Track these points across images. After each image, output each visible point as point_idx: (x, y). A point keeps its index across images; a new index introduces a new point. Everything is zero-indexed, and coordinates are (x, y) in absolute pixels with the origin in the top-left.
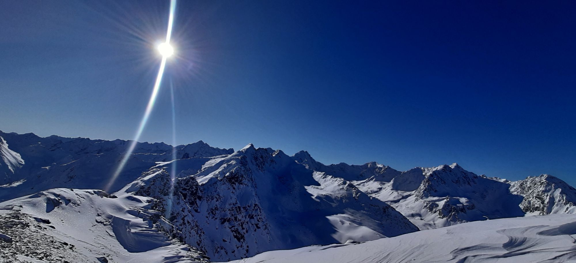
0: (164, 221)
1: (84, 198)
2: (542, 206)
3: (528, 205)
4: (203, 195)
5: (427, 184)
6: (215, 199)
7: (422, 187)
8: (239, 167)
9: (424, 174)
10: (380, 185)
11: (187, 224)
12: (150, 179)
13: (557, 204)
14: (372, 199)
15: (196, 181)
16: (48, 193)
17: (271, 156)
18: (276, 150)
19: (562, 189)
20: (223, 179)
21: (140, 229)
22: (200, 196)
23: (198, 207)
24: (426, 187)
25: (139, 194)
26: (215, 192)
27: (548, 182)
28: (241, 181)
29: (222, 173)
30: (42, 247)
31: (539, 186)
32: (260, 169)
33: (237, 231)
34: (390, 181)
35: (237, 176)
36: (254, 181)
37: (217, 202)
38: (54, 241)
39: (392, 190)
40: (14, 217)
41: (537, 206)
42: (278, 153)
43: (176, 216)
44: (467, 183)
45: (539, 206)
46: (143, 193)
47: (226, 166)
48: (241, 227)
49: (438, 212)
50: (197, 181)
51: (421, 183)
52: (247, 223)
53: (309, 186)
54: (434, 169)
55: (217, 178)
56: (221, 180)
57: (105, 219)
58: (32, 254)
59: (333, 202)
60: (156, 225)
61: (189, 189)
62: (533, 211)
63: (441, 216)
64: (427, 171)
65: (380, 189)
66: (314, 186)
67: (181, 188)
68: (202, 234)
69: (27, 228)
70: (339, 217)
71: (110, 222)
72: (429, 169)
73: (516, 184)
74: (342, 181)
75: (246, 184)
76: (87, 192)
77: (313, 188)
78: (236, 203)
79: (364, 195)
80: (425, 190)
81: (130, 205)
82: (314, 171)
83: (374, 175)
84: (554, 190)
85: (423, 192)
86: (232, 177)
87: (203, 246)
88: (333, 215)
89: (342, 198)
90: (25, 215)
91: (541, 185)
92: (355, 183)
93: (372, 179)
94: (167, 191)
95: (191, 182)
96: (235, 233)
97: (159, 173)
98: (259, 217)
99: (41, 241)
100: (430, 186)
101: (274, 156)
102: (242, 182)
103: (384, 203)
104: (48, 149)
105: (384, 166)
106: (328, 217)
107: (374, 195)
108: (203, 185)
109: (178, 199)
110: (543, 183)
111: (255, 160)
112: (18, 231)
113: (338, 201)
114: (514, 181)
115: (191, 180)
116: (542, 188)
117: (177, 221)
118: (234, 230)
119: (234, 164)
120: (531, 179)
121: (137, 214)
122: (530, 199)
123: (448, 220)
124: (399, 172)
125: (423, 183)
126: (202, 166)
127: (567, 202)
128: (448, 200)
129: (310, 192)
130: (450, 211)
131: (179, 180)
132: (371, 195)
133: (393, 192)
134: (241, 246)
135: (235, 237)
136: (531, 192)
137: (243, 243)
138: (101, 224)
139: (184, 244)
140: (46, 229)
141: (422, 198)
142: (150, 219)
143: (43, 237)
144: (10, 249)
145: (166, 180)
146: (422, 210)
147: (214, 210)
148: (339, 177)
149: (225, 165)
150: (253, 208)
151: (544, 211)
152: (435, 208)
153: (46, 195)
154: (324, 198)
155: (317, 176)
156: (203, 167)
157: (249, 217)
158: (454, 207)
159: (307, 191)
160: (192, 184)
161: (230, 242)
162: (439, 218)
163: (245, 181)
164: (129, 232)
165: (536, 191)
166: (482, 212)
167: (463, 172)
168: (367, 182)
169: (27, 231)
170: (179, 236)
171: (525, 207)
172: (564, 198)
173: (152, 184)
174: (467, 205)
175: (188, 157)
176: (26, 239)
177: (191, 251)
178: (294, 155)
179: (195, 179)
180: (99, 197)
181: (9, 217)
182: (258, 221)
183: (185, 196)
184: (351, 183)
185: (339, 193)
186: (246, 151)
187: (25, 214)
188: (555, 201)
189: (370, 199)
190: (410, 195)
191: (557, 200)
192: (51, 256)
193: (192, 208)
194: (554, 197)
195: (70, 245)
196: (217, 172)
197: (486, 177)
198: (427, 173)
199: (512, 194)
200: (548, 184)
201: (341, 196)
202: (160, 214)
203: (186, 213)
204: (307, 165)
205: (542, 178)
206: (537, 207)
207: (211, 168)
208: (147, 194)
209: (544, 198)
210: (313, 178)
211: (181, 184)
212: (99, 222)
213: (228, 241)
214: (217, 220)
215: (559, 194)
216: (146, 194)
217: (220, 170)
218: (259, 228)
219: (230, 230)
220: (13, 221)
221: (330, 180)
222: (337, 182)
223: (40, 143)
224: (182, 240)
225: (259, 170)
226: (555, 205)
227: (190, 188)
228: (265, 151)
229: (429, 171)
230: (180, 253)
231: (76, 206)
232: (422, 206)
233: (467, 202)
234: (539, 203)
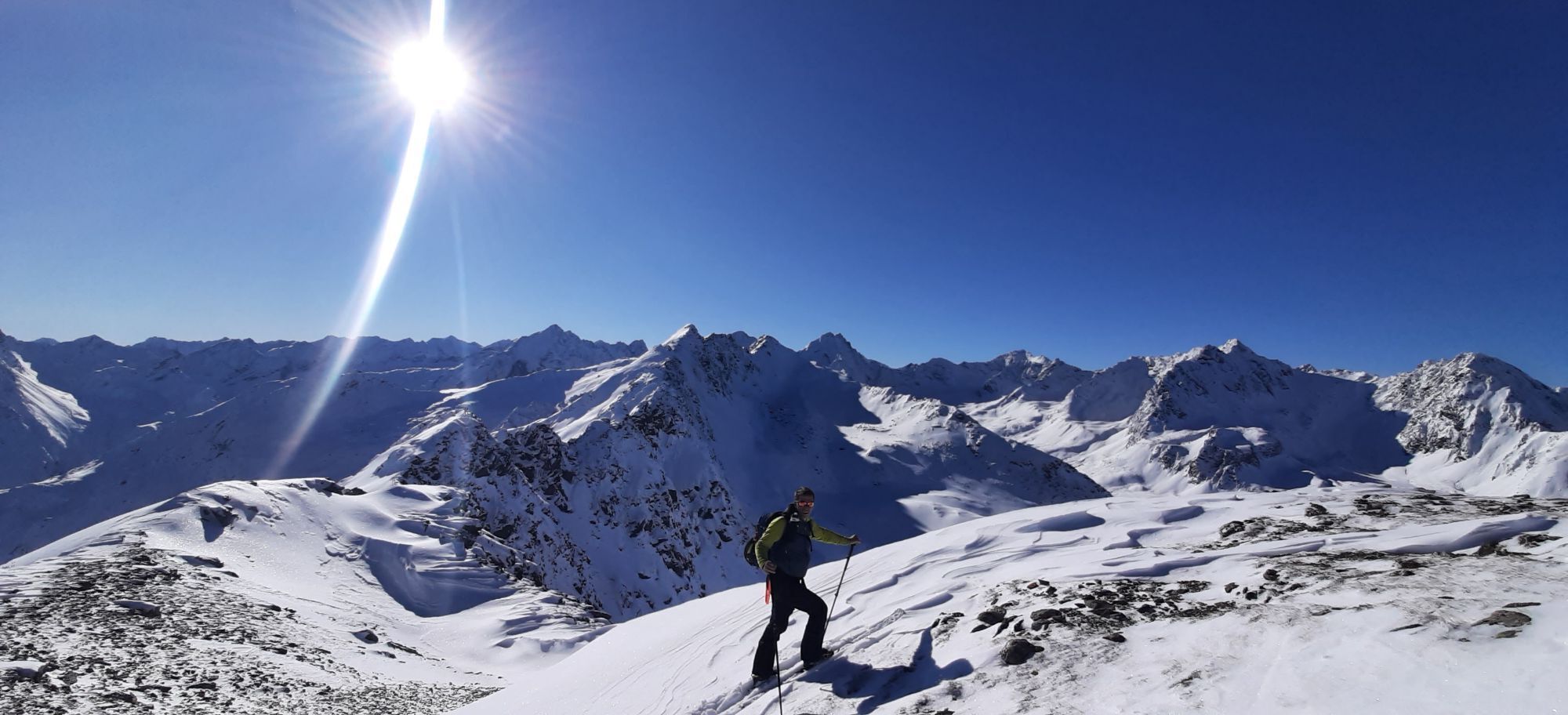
0: (489, 541)
1: (286, 500)
2: (1456, 434)
3: (1420, 435)
4: (578, 468)
5: (1159, 399)
6: (608, 478)
7: (1147, 407)
8: (663, 390)
9: (1151, 373)
10: (1037, 410)
11: (543, 542)
12: (434, 437)
13: (1497, 429)
14: (1016, 447)
15: (554, 433)
16: (200, 495)
17: (745, 354)
18: (757, 338)
19: (1511, 388)
20: (624, 425)
21: (436, 563)
22: (570, 470)
23: (567, 499)
24: (1157, 406)
25: (412, 476)
26: (607, 459)
27: (1474, 371)
28: (671, 424)
29: (621, 408)
30: (228, 618)
31: (1452, 386)
32: (718, 391)
33: (671, 552)
34: (1063, 399)
35: (660, 412)
36: (705, 422)
37: (614, 484)
38: (249, 604)
39: (1068, 419)
40: (139, 560)
41: (1443, 436)
42: (764, 345)
43: (514, 526)
44: (1264, 389)
45: (1448, 436)
46: (421, 474)
47: (629, 390)
48: (681, 541)
49: (1188, 468)
50: (556, 432)
51: (1144, 397)
52: (697, 528)
53: (851, 425)
54: (1179, 360)
55: (608, 421)
56: (620, 427)
57: (347, 547)
58: (217, 635)
59: (916, 463)
60: (473, 551)
61: (537, 456)
62: (1431, 449)
63: (1195, 476)
64: (1161, 364)
65: (1038, 420)
66: (863, 425)
67: (516, 454)
68: (585, 564)
69: (178, 581)
70: (931, 498)
71: (362, 552)
72: (1166, 358)
73: (1391, 382)
74: (937, 408)
75: (684, 431)
76: (290, 486)
77: (861, 430)
78: (664, 484)
79: (994, 440)
80: (1154, 415)
81: (401, 507)
82: (862, 384)
83: (1021, 384)
84: (1490, 392)
85: (1150, 419)
86: (646, 416)
87: (589, 592)
88: (917, 494)
89: (937, 451)
90: (159, 552)
91: (1456, 381)
92: (971, 409)
93: (1015, 397)
94: (483, 465)
95: (542, 437)
96: (667, 557)
97: (456, 420)
98: (724, 513)
99: (221, 608)
100: (1166, 403)
101: (753, 352)
102: (673, 428)
103: (1046, 455)
104: (147, 377)
105: (1047, 360)
106: (904, 501)
107: (1020, 438)
108: (572, 443)
109: (514, 483)
110: (1461, 375)
111: (704, 366)
112: (160, 591)
113: (927, 458)
114: (1385, 377)
115: (541, 433)
116: (1459, 390)
117: (517, 538)
118: (665, 549)
119: (650, 382)
120: (1432, 367)
121: (422, 529)
122: (1427, 420)
123: (1214, 486)
124: (1086, 371)
125: (1148, 396)
126: (566, 392)
127: (1525, 423)
128: (1214, 435)
129: (853, 441)
130: (1218, 465)
131: (509, 434)
132: (1013, 438)
133: (1070, 426)
134: (687, 587)
135: (670, 566)
136: (1429, 401)
137: (691, 578)
138: (341, 559)
139: (545, 590)
140: (218, 579)
141: (1146, 435)
142: (456, 537)
143: (222, 598)
144: (164, 631)
145: (476, 438)
146: (1145, 464)
147: (608, 504)
148: (928, 398)
149: (626, 387)
150: (708, 492)
151: (1463, 447)
152: (1179, 460)
153: (194, 501)
154: (892, 454)
155: (871, 397)
156: (569, 395)
157: (699, 516)
158: (1228, 453)
159: (847, 438)
160: (545, 442)
161: (657, 579)
162: (1190, 482)
163: (682, 425)
164: (412, 571)
165: (1442, 398)
166: (1301, 460)
167: (1254, 361)
168: (1002, 406)
169: (177, 586)
170: (531, 572)
171: (1411, 440)
172: (1518, 412)
173: (441, 450)
174: (1263, 445)
175: (524, 371)
176: (185, 605)
177: (564, 604)
178: (807, 347)
179: (552, 429)
180: (323, 495)
181: (127, 562)
182: (724, 522)
183: (530, 474)
184: (961, 409)
185: (931, 439)
186: (679, 345)
187: (158, 550)
188: (1491, 422)
189: (1011, 447)
190: (1115, 431)
191: (1496, 419)
192: (255, 634)
193: (552, 501)
194: (1491, 411)
195: (286, 609)
196: (606, 406)
197: (1315, 370)
198: (1160, 369)
199: (1380, 410)
200: (1476, 378)
201: (937, 447)
202: (478, 525)
203: (538, 515)
204: (843, 371)
205: (1461, 363)
206: (1444, 440)
207: (591, 396)
208: (432, 474)
209: (1464, 415)
210: (860, 404)
211: (517, 443)
212: (334, 555)
213: (653, 576)
214: (618, 527)
215: (1503, 404)
216: (429, 475)
217: (613, 399)
218: (726, 539)
219: (655, 548)
220: (139, 570)
221: (904, 407)
222: (923, 411)
223: (120, 361)
224: (538, 581)
225: (717, 394)
226: (1491, 432)
227: (541, 452)
228: (728, 341)
229: (1165, 365)
230: (539, 609)
231: (272, 521)
232: (1147, 457)
233: (1262, 438)
234: (1449, 428)
